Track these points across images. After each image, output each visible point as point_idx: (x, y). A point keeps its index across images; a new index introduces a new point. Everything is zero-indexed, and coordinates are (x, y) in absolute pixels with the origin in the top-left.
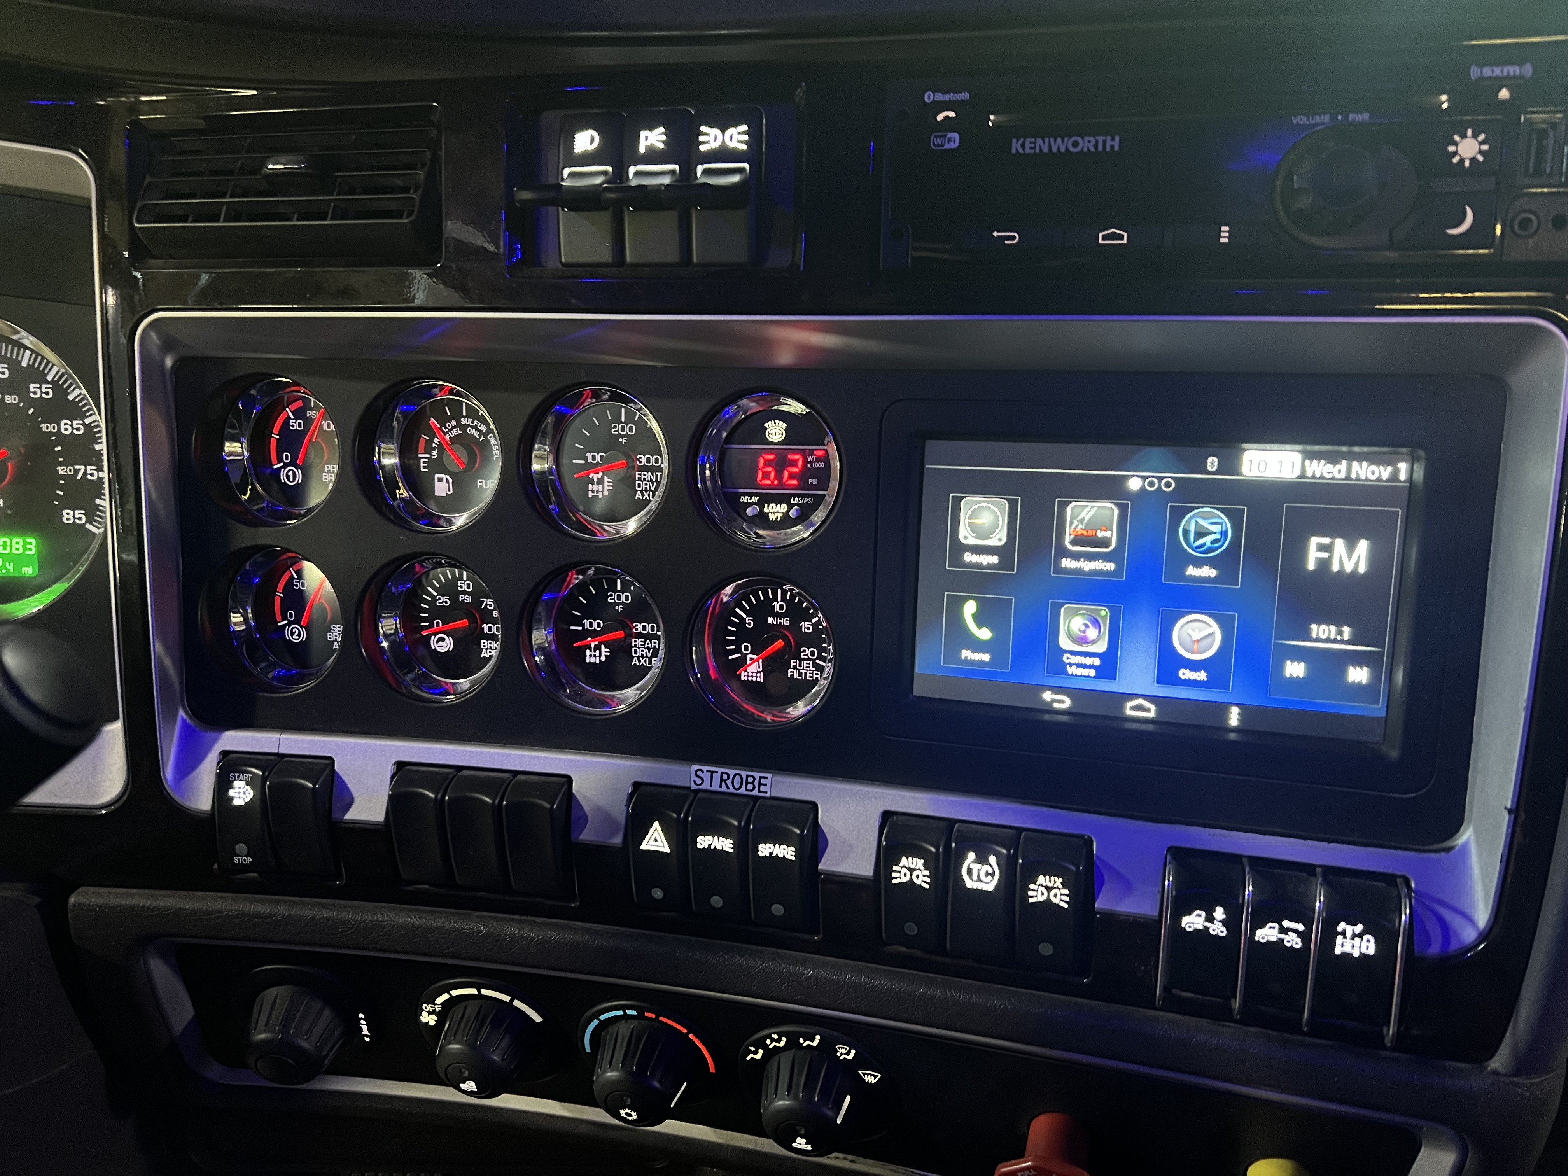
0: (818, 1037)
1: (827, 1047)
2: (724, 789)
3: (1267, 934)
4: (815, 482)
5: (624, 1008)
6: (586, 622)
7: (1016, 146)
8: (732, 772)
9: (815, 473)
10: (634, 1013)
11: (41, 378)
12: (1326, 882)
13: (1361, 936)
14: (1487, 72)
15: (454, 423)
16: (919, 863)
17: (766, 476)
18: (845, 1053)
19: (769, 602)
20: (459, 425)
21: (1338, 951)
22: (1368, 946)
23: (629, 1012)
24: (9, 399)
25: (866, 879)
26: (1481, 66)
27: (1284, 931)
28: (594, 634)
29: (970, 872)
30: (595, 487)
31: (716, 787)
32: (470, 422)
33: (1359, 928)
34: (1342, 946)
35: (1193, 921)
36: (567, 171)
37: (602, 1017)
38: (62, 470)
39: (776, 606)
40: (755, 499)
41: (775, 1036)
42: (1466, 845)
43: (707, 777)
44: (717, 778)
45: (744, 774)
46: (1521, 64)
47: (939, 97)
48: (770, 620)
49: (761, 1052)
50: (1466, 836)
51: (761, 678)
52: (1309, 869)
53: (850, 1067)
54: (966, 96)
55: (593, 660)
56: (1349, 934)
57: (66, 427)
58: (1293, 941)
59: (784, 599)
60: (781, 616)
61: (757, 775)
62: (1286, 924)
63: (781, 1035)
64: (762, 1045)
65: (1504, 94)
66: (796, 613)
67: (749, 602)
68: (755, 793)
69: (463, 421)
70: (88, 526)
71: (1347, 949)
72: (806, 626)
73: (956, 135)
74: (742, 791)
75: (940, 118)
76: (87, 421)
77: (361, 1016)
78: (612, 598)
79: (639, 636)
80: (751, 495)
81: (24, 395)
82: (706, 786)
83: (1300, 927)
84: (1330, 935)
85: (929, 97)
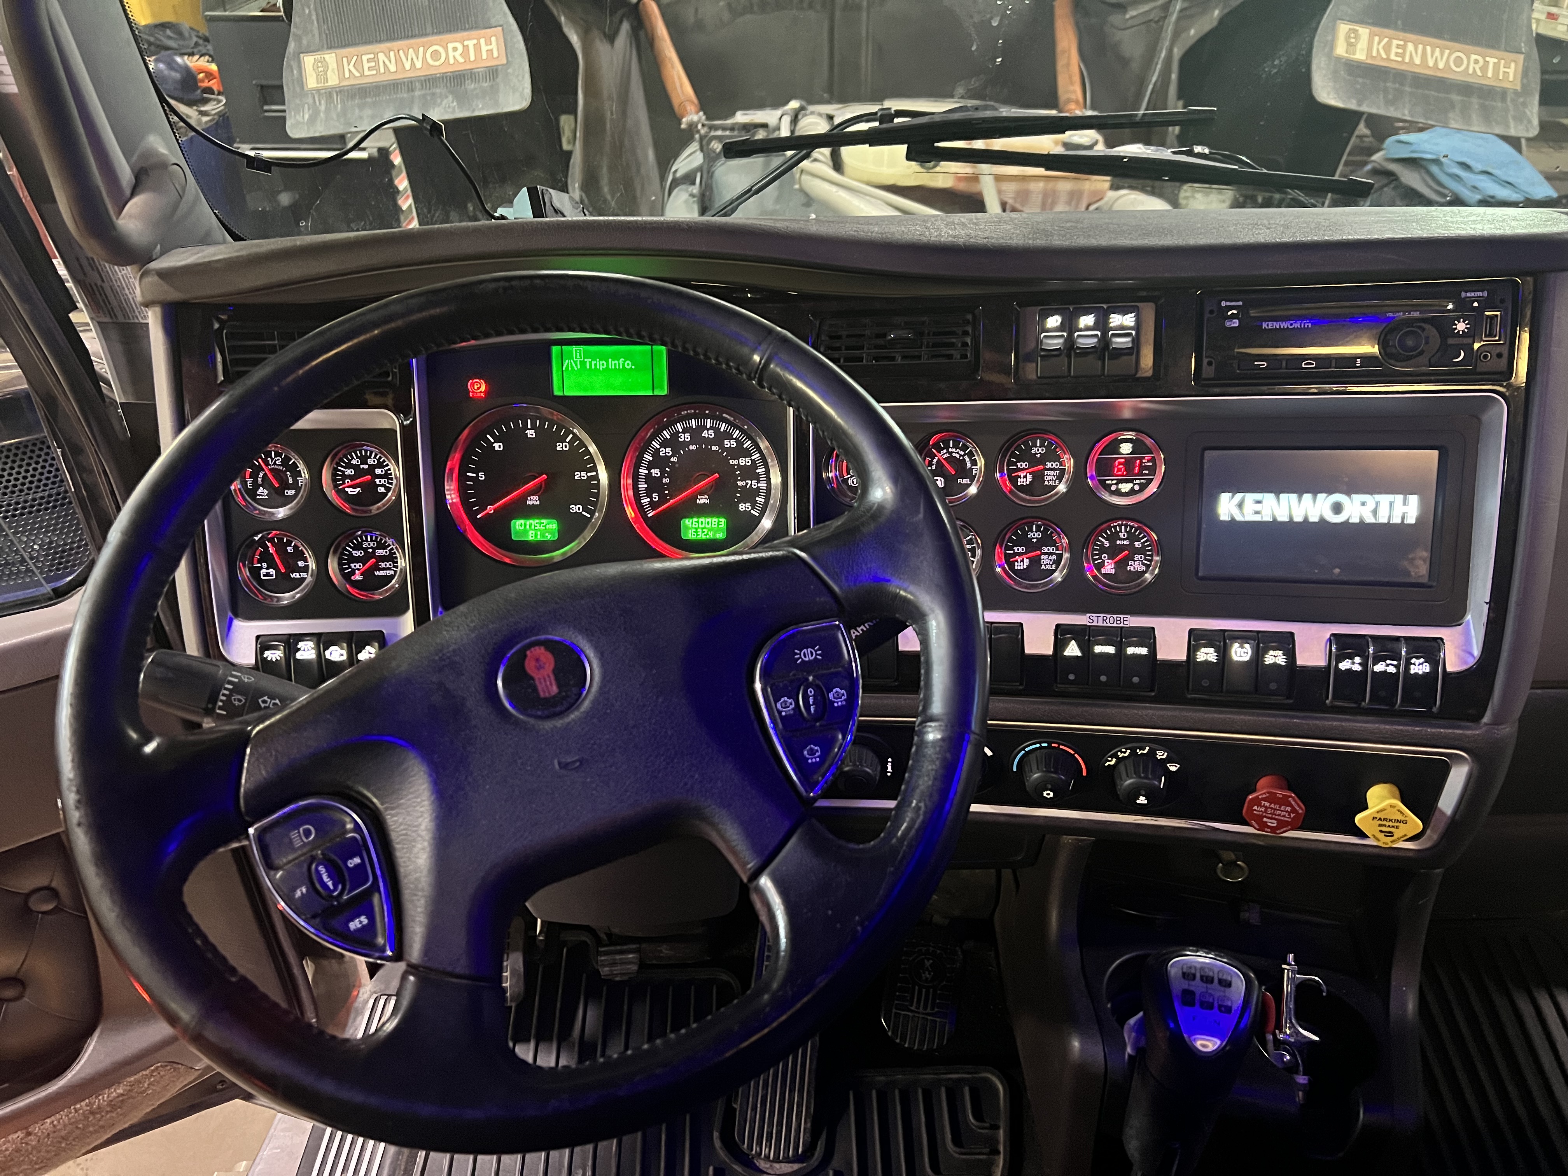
0: (1147, 748)
1: (1152, 753)
2: (1105, 624)
3: (1379, 667)
4: (1147, 472)
5: (1040, 743)
6: (1016, 549)
7: (1264, 325)
8: (1108, 616)
9: (1147, 468)
10: (1046, 745)
11: (730, 437)
12: (1406, 643)
13: (1422, 664)
14: (1469, 294)
15: (945, 451)
16: (1212, 650)
17: (1119, 470)
18: (1161, 755)
19: (1117, 533)
20: (948, 452)
21: (1412, 672)
22: (1426, 668)
23: (1043, 745)
24: (714, 448)
25: (1182, 662)
26: (1466, 292)
27: (1388, 665)
28: (1020, 554)
29: (1236, 652)
30: (1022, 480)
31: (1101, 624)
32: (954, 450)
33: (1422, 660)
34: (1414, 670)
35: (1345, 665)
36: (1043, 335)
37: (1027, 749)
38: (739, 483)
39: (1121, 535)
40: (1114, 482)
41: (1124, 750)
42: (1468, 621)
43: (1095, 619)
44: (1101, 619)
45: (1115, 616)
46: (1482, 291)
47: (1228, 304)
48: (1118, 542)
49: (1114, 760)
50: (1469, 617)
51: (1113, 572)
52: (1397, 639)
53: (1164, 762)
54: (1240, 303)
55: (1019, 568)
56: (1417, 664)
57: (742, 461)
58: (1392, 670)
59: (1126, 531)
60: (1124, 540)
61: (1122, 616)
62: (1388, 662)
63: (1127, 749)
64: (1115, 755)
65: (1476, 304)
66: (1132, 538)
67: (1106, 533)
68: (1122, 625)
69: (950, 450)
70: (752, 512)
71: (1416, 671)
72: (1137, 544)
73: (1237, 321)
74: (1115, 625)
75: (1230, 313)
76: (753, 458)
77: (890, 760)
78: (1031, 535)
79: (1046, 554)
80: (1112, 480)
81: (721, 446)
82: (1095, 624)
83: (1395, 663)
84: (1408, 664)
85: (1223, 304)
